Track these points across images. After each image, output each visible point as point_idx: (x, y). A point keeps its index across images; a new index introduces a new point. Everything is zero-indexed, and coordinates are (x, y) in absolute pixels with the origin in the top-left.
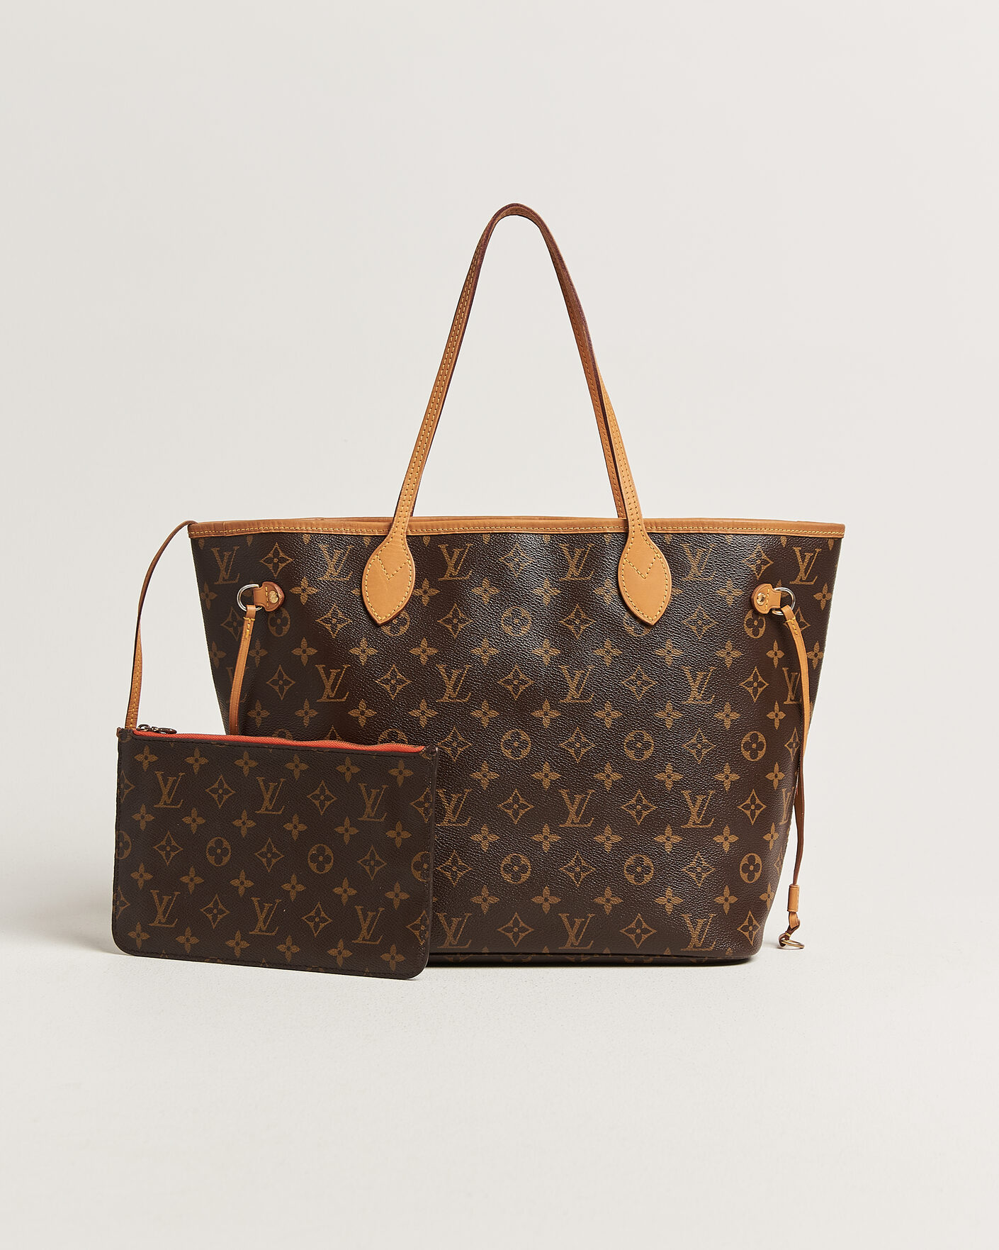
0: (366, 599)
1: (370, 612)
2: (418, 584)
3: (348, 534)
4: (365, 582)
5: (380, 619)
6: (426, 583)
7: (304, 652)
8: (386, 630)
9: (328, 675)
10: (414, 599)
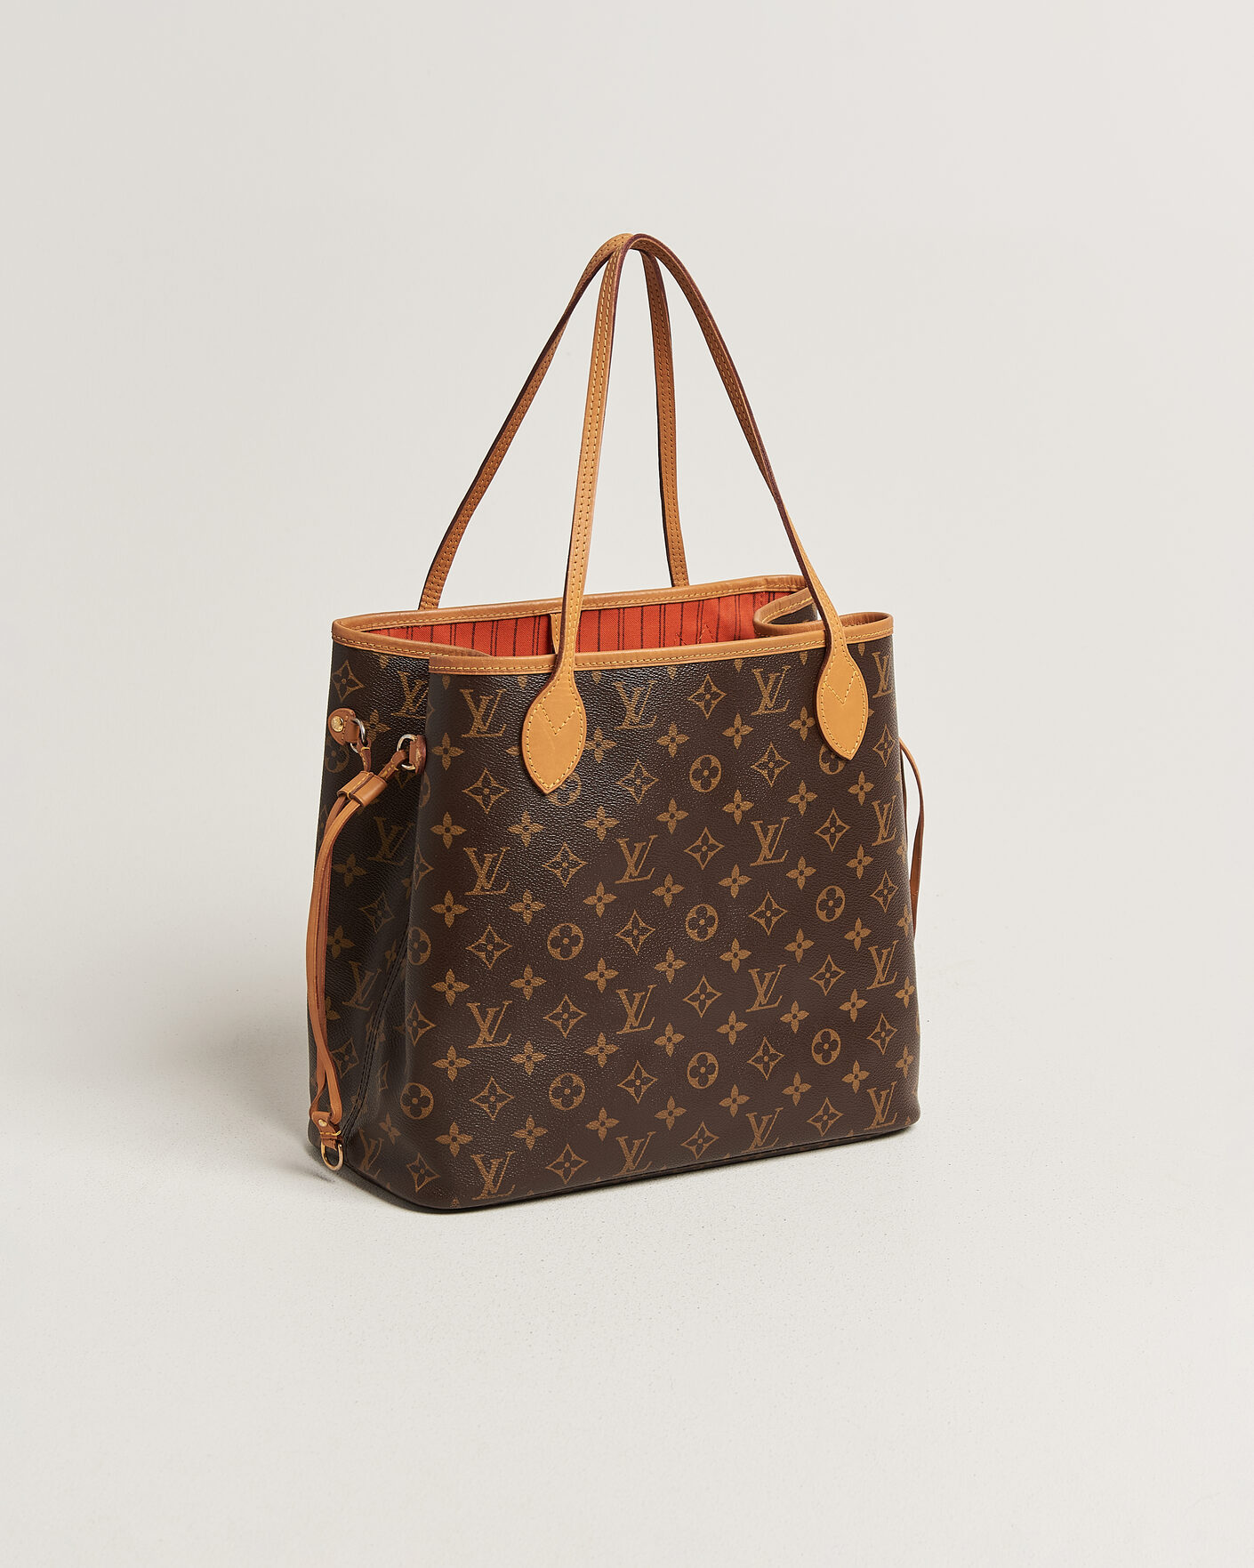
0: (528, 762)
1: (534, 779)
2: (590, 736)
3: (498, 673)
4: (525, 740)
5: (548, 787)
6: (598, 734)
7: (448, 830)
8: (554, 800)
9: (481, 861)
10: (587, 756)
